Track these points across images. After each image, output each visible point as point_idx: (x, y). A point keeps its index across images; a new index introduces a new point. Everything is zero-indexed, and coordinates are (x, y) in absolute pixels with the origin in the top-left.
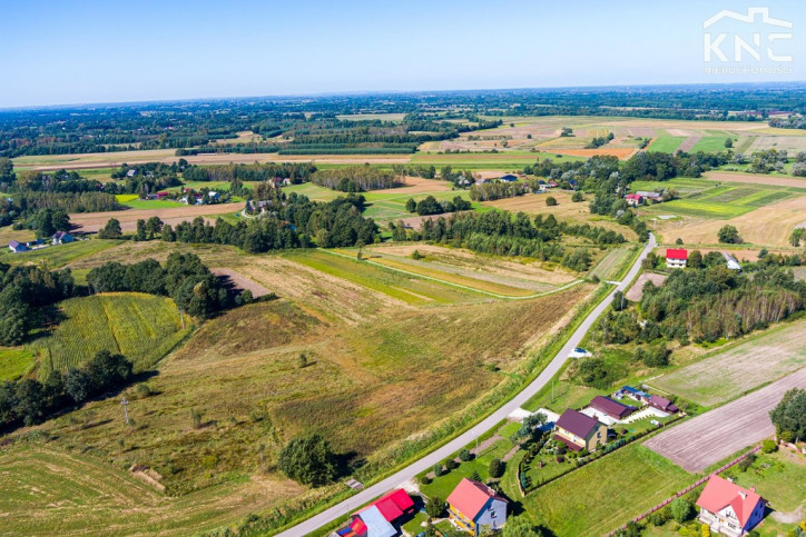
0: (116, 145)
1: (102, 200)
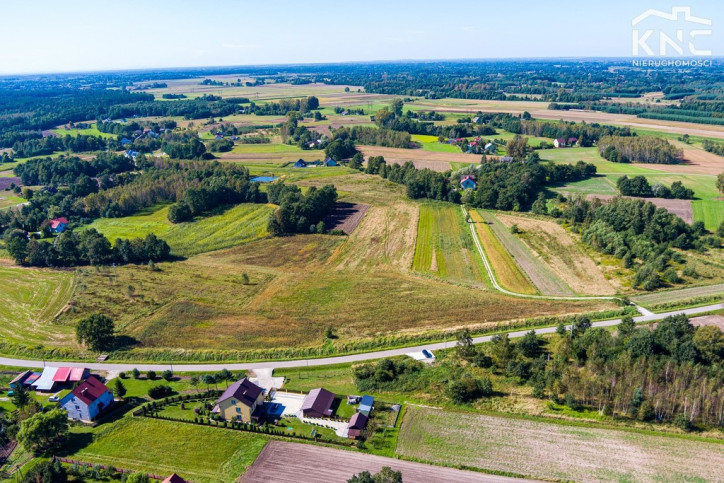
1: (399, 138)
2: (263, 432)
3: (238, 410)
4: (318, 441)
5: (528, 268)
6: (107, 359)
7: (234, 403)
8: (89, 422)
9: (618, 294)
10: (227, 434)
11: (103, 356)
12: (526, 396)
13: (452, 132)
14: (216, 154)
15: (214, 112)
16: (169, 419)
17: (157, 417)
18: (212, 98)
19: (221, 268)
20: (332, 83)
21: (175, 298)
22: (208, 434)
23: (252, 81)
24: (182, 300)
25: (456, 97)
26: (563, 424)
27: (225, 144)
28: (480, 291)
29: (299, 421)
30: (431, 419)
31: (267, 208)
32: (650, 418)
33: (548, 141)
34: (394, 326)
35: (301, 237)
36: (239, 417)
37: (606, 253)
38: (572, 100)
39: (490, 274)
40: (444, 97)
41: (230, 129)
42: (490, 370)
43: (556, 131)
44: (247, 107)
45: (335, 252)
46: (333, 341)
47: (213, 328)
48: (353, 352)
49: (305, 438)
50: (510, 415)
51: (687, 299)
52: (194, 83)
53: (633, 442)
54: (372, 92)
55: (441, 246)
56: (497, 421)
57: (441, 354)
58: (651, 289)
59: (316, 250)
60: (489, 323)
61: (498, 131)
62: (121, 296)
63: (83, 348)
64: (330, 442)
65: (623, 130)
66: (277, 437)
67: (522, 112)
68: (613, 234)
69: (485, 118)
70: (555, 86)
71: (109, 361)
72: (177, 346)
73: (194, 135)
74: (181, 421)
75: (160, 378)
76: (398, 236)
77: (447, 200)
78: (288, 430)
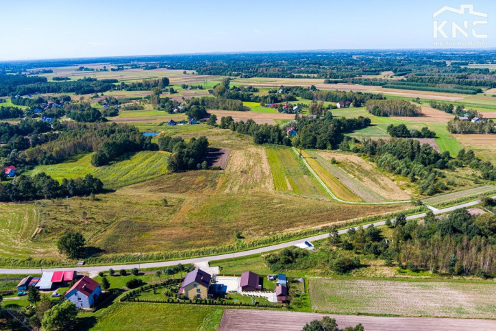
1: (235, 104)
2: (219, 304)
3: (198, 290)
4: (258, 306)
5: (350, 185)
6: (84, 264)
7: (195, 286)
8: (89, 309)
9: (412, 199)
10: (193, 308)
11: (81, 262)
12: (381, 266)
13: (269, 99)
14: (108, 118)
15: (95, 89)
16: (148, 302)
17: (138, 301)
18: (90, 80)
19: (145, 196)
20: (173, 69)
21: (117, 218)
22: (179, 309)
23: (116, 68)
24: (124, 219)
25: (261, 76)
26: (410, 281)
27: (113, 111)
28: (325, 202)
29: (241, 295)
30: (326, 285)
31: (160, 153)
32: (461, 272)
33: (333, 104)
34: (280, 228)
35: (192, 172)
36: (199, 296)
37: (396, 174)
38: (337, 77)
39: (328, 191)
40: (252, 77)
41: (114, 101)
42: (353, 251)
43: (336, 97)
44: (119, 86)
45: (220, 181)
46: (242, 240)
47: (154, 237)
48: (258, 246)
49: (248, 305)
50: (375, 278)
51: (455, 199)
52: (71, 70)
53: (456, 288)
54: (202, 74)
55: (289, 174)
56: (369, 283)
57: (317, 243)
58: (431, 194)
59: (206, 180)
60: (340, 222)
61: (297, 98)
62: (76, 219)
63: (64, 257)
64: (266, 306)
65: (378, 95)
66: (229, 306)
67: (310, 86)
68: (397, 161)
69: (287, 90)
70: (324, 68)
71: (86, 265)
72: (133, 251)
73: (87, 105)
74: (157, 302)
75: (129, 274)
76: (258, 169)
77: (282, 144)
78: (236, 301)
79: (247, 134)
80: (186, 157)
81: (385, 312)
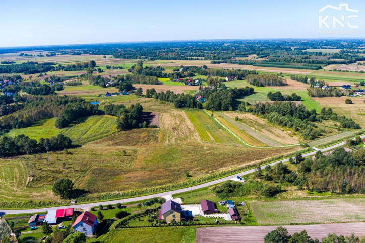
0: (193, 58)
1: (152, 80)
2: (191, 225)
3: (174, 216)
4: (220, 224)
5: (254, 135)
6: (76, 202)
7: (172, 213)
8: (92, 236)
9: (300, 143)
10: (173, 229)
11: (73, 201)
12: (295, 190)
13: (176, 76)
14: (57, 92)
15: (39, 70)
16: (136, 227)
17: (129, 227)
18: (32, 63)
19: (106, 150)
20: (94, 54)
21: (90, 167)
22: (162, 231)
23: (50, 54)
24: (96, 167)
25: (163, 59)
26: (318, 199)
27: (59, 86)
28: (241, 148)
29: (204, 217)
30: (262, 206)
31: (106, 117)
32: (350, 192)
33: (223, 78)
34: (215, 167)
35: (136, 130)
36: (174, 220)
37: (284, 126)
38: (219, 59)
39: (240, 140)
40: (157, 59)
41: (57, 79)
42: (273, 182)
43: (224, 73)
44: (57, 67)
45: (160, 136)
46: (191, 177)
47: (124, 179)
48: (204, 182)
49: (212, 224)
50: (294, 199)
51: (329, 142)
52: (14, 56)
53: (350, 202)
54: (118, 58)
55: (208, 129)
56: (291, 203)
57: (246, 177)
58: (312, 139)
59: (148, 136)
60: (257, 161)
61: (195, 74)
62: (58, 169)
63: (58, 198)
64: (225, 224)
65: (253, 72)
66: (198, 226)
67: (203, 66)
68: (283, 117)
69: (187, 69)
70: (207, 53)
71: (77, 203)
72: (112, 191)
73: (37, 82)
74: (143, 227)
75: (114, 208)
76: (183, 126)
77: (196, 107)
78: (202, 222)
79: (168, 101)
80: (130, 119)
81: (308, 222)
